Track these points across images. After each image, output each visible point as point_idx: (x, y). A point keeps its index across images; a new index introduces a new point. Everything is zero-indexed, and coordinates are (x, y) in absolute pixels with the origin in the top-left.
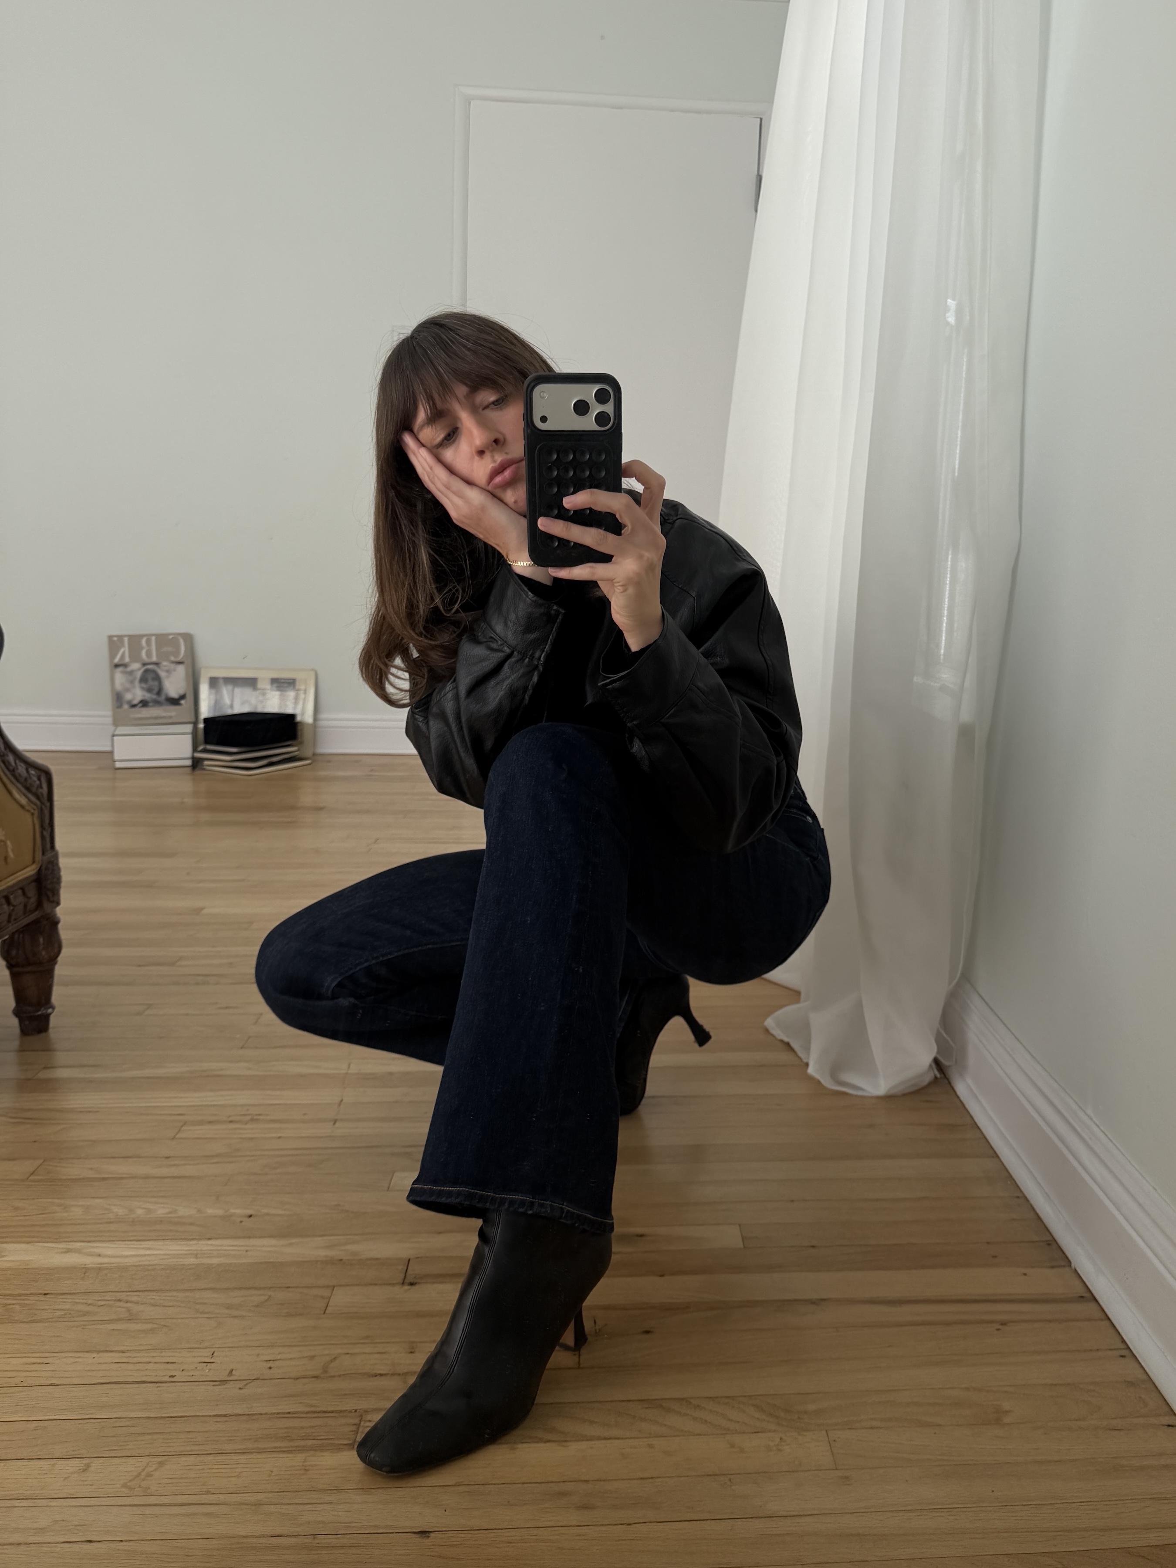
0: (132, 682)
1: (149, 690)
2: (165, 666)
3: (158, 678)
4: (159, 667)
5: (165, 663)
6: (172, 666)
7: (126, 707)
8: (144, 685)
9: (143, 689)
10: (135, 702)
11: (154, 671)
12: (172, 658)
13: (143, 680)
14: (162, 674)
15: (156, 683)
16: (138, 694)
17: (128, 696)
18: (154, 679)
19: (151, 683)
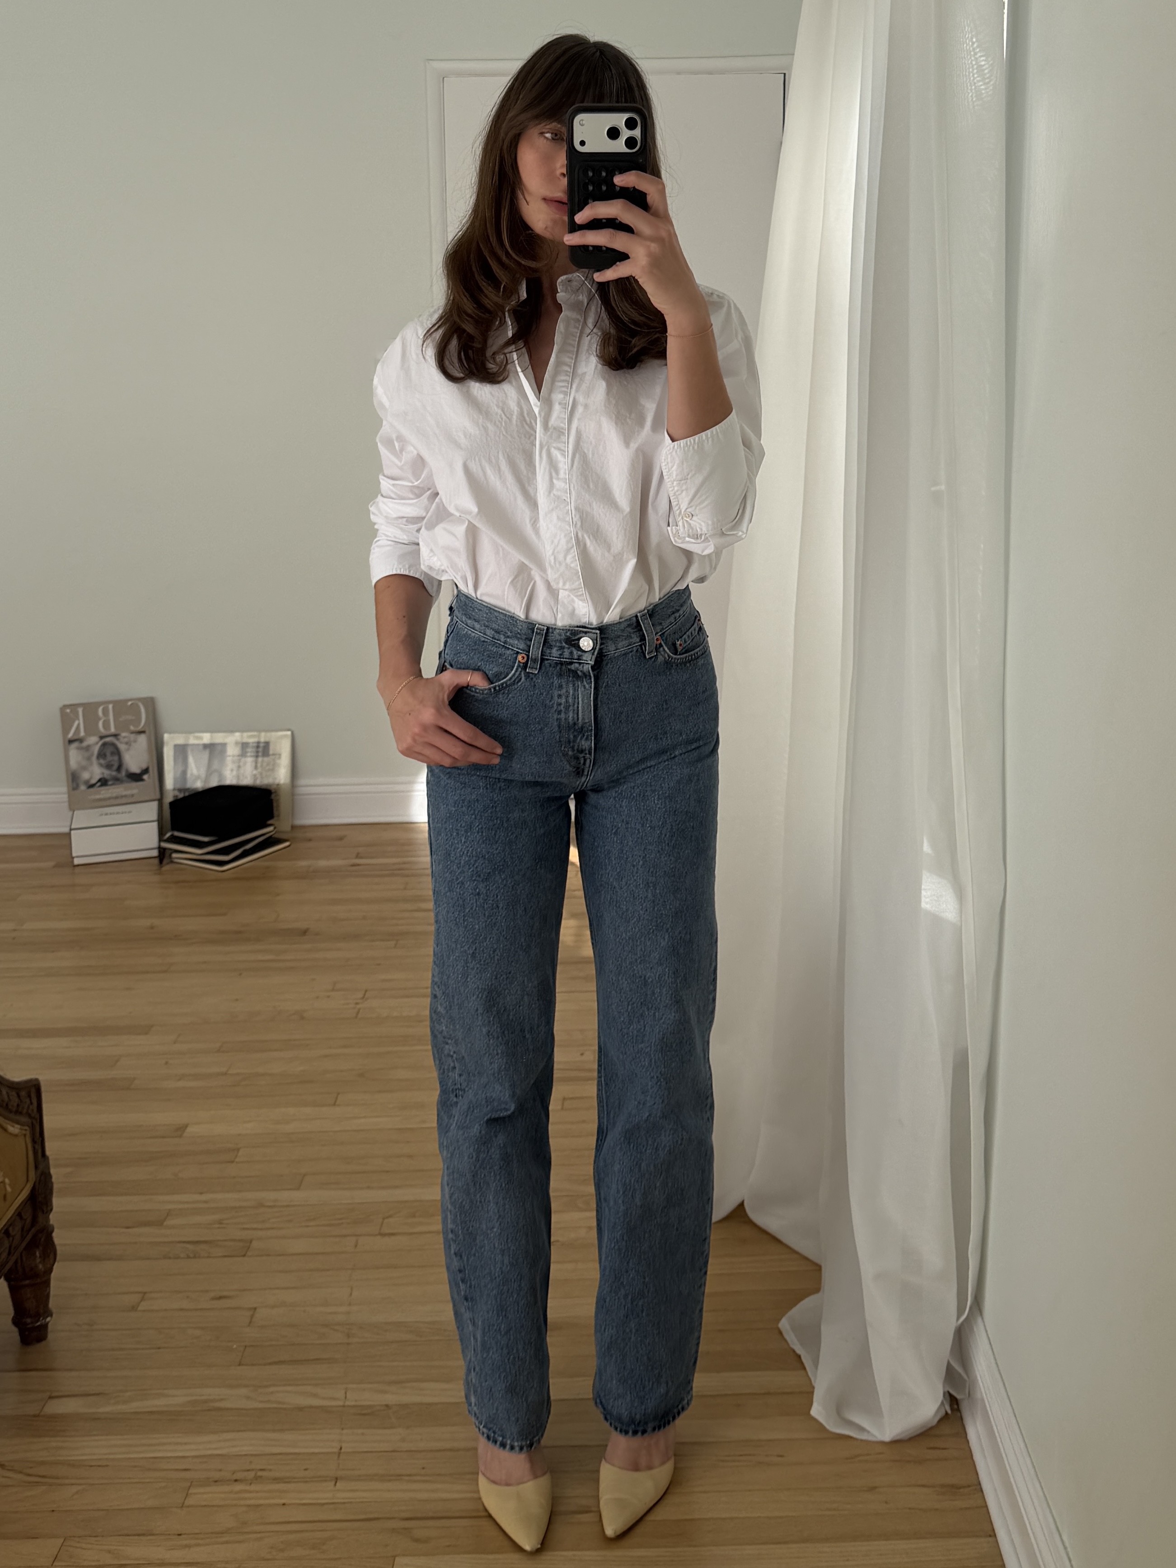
0: (89, 759)
1: (109, 766)
2: (125, 737)
3: (117, 752)
4: (118, 739)
5: (124, 734)
6: (133, 736)
7: (83, 787)
8: (102, 761)
9: (101, 765)
10: (93, 781)
11: (113, 745)
12: (132, 728)
13: (101, 755)
14: (122, 747)
15: (116, 758)
16: (96, 772)
17: (86, 776)
18: (112, 754)
19: (109, 758)
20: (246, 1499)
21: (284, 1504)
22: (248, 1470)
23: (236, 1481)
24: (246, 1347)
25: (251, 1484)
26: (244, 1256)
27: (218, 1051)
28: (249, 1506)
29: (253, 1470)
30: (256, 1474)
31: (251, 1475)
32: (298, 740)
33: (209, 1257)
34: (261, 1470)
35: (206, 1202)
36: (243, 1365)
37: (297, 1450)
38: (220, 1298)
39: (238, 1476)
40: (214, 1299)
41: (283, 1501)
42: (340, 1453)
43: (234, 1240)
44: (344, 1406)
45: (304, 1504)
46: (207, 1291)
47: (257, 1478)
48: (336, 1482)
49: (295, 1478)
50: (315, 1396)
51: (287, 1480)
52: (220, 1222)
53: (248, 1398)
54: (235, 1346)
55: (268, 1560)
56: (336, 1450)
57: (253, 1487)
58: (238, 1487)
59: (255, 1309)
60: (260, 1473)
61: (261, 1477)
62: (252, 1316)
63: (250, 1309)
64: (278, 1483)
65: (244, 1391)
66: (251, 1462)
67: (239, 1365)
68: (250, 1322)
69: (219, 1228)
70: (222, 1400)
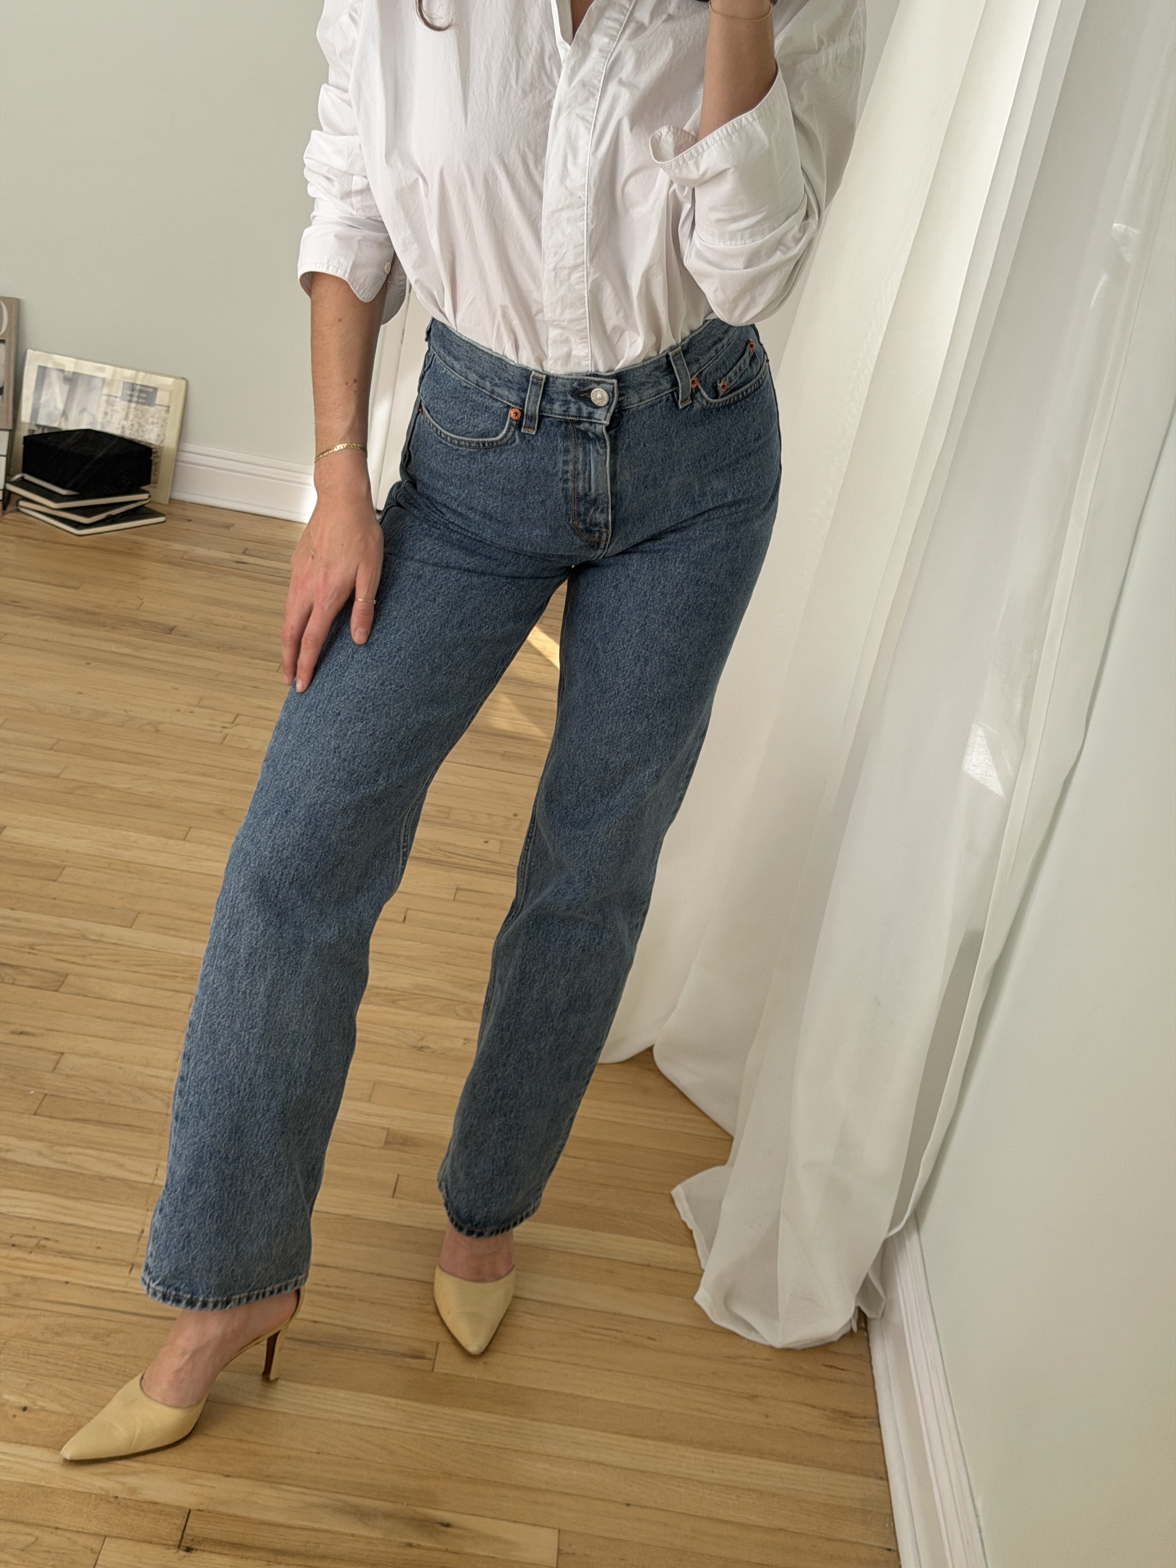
20: (23, 1268)
21: (67, 1283)
22: (30, 1237)
23: (13, 1245)
24: (46, 1095)
25: (31, 1252)
26: (57, 991)
27: (51, 749)
28: (26, 1277)
29: (35, 1237)
30: (39, 1242)
31: (33, 1242)
32: (190, 393)
33: (13, 984)
34: (46, 1239)
35: (18, 920)
36: (39, 1115)
37: (91, 1224)
38: (21, 1033)
39: (16, 1240)
40: (13, 1033)
41: (66, 1279)
42: (140, 1237)
43: (46, 971)
44: (153, 1184)
45: (91, 1287)
46: (8, 1023)
47: (38, 1246)
48: (131, 1270)
49: (84, 1255)
50: (121, 1166)
51: (75, 1256)
52: (32, 947)
53: (40, 1154)
54: (32, 1092)
55: (40, 1342)
56: (137, 1233)
57: (32, 1257)
58: (15, 1253)
59: (62, 1054)
60: (43, 1242)
61: (45, 1247)
62: (57, 1063)
63: (56, 1053)
64: (64, 1257)
65: (36, 1145)
66: (34, 1228)
67: (35, 1114)
68: (55, 1068)
69: (29, 953)
70: (8, 1150)
